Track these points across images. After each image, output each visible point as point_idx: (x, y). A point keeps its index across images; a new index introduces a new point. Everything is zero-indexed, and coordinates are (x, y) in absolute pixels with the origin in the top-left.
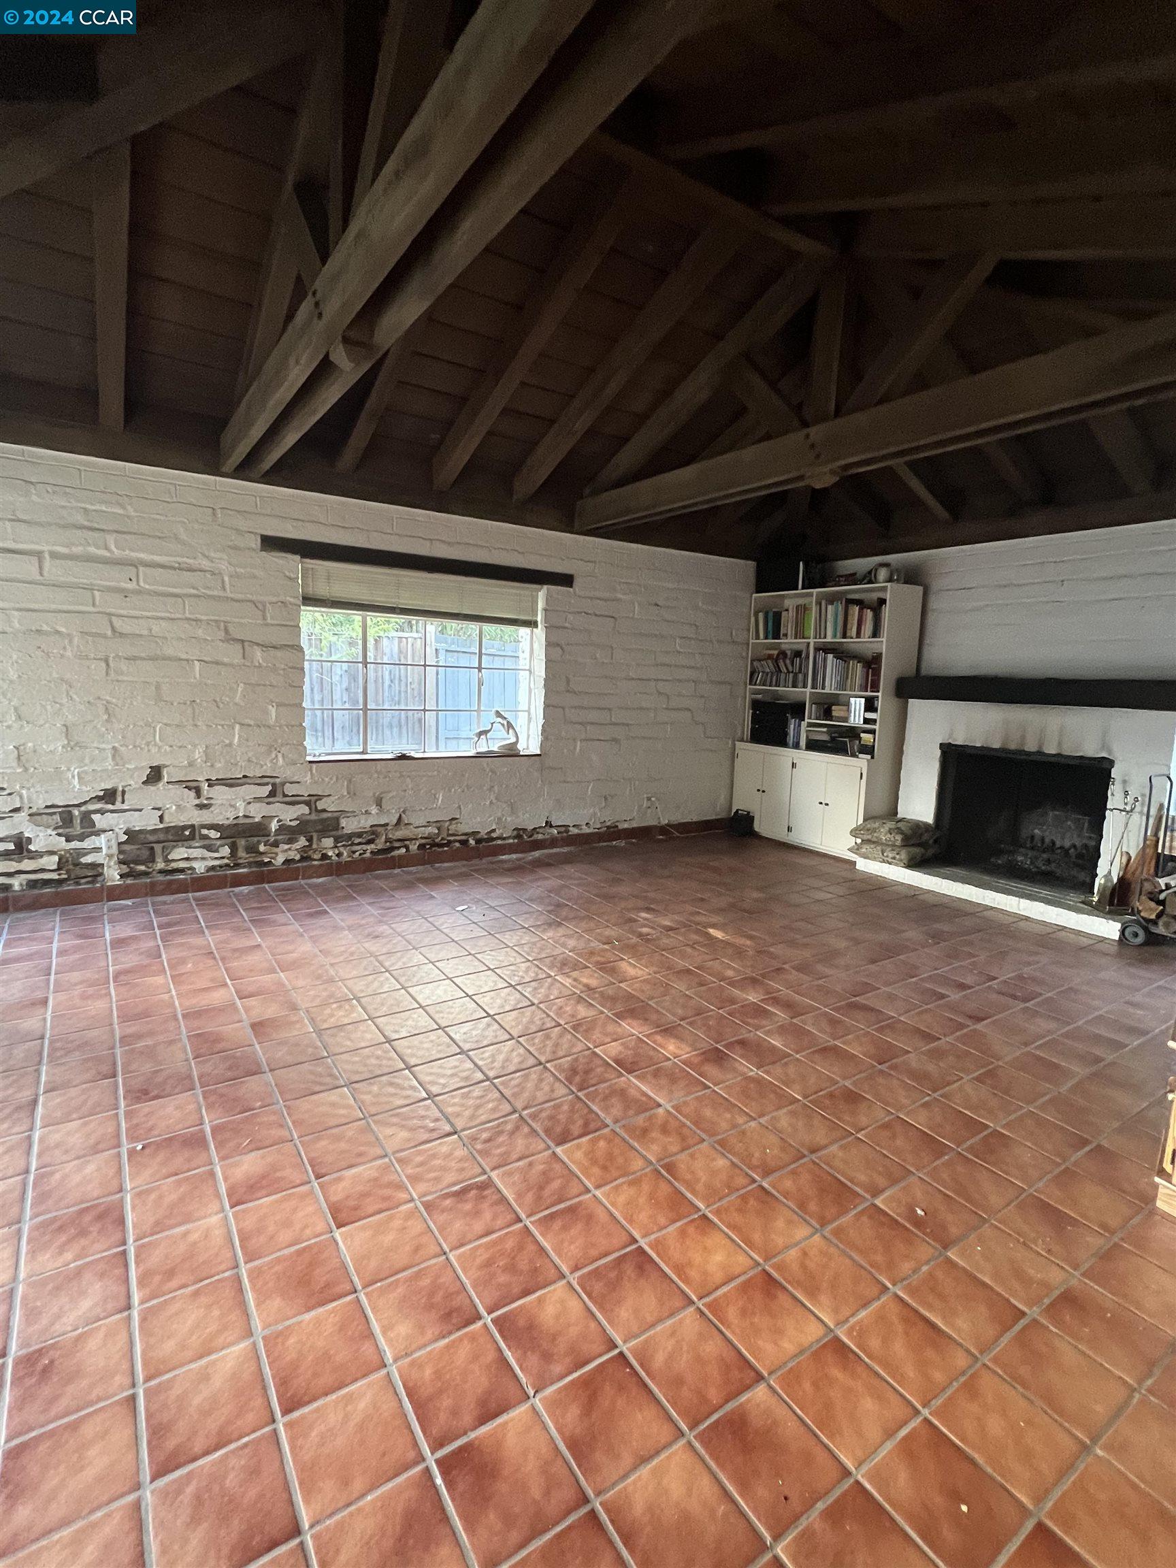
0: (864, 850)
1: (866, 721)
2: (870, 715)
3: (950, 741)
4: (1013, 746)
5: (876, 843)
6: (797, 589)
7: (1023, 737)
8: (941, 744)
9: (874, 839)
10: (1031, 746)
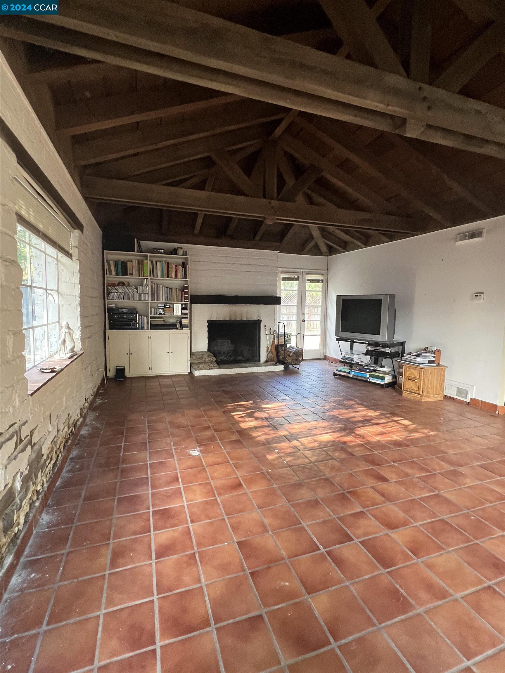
0: (201, 367)
1: (182, 314)
2: (184, 311)
3: (211, 319)
4: (233, 319)
5: (205, 362)
6: (134, 252)
7: (236, 316)
8: (208, 321)
9: (203, 361)
10: (239, 319)
